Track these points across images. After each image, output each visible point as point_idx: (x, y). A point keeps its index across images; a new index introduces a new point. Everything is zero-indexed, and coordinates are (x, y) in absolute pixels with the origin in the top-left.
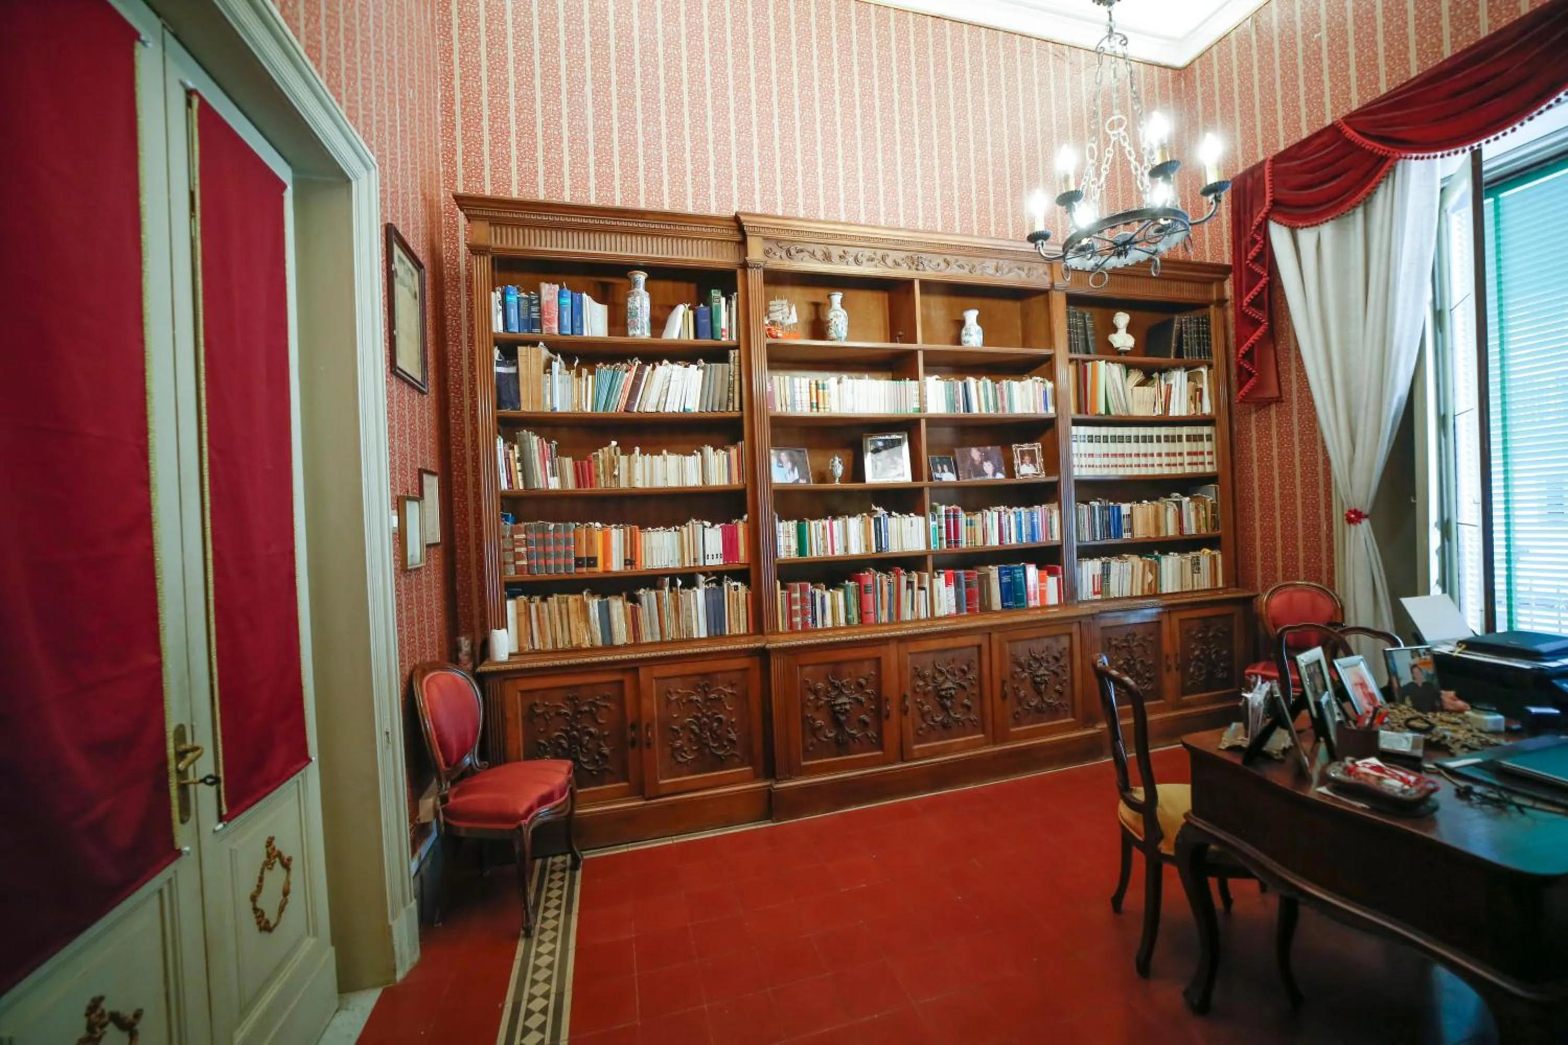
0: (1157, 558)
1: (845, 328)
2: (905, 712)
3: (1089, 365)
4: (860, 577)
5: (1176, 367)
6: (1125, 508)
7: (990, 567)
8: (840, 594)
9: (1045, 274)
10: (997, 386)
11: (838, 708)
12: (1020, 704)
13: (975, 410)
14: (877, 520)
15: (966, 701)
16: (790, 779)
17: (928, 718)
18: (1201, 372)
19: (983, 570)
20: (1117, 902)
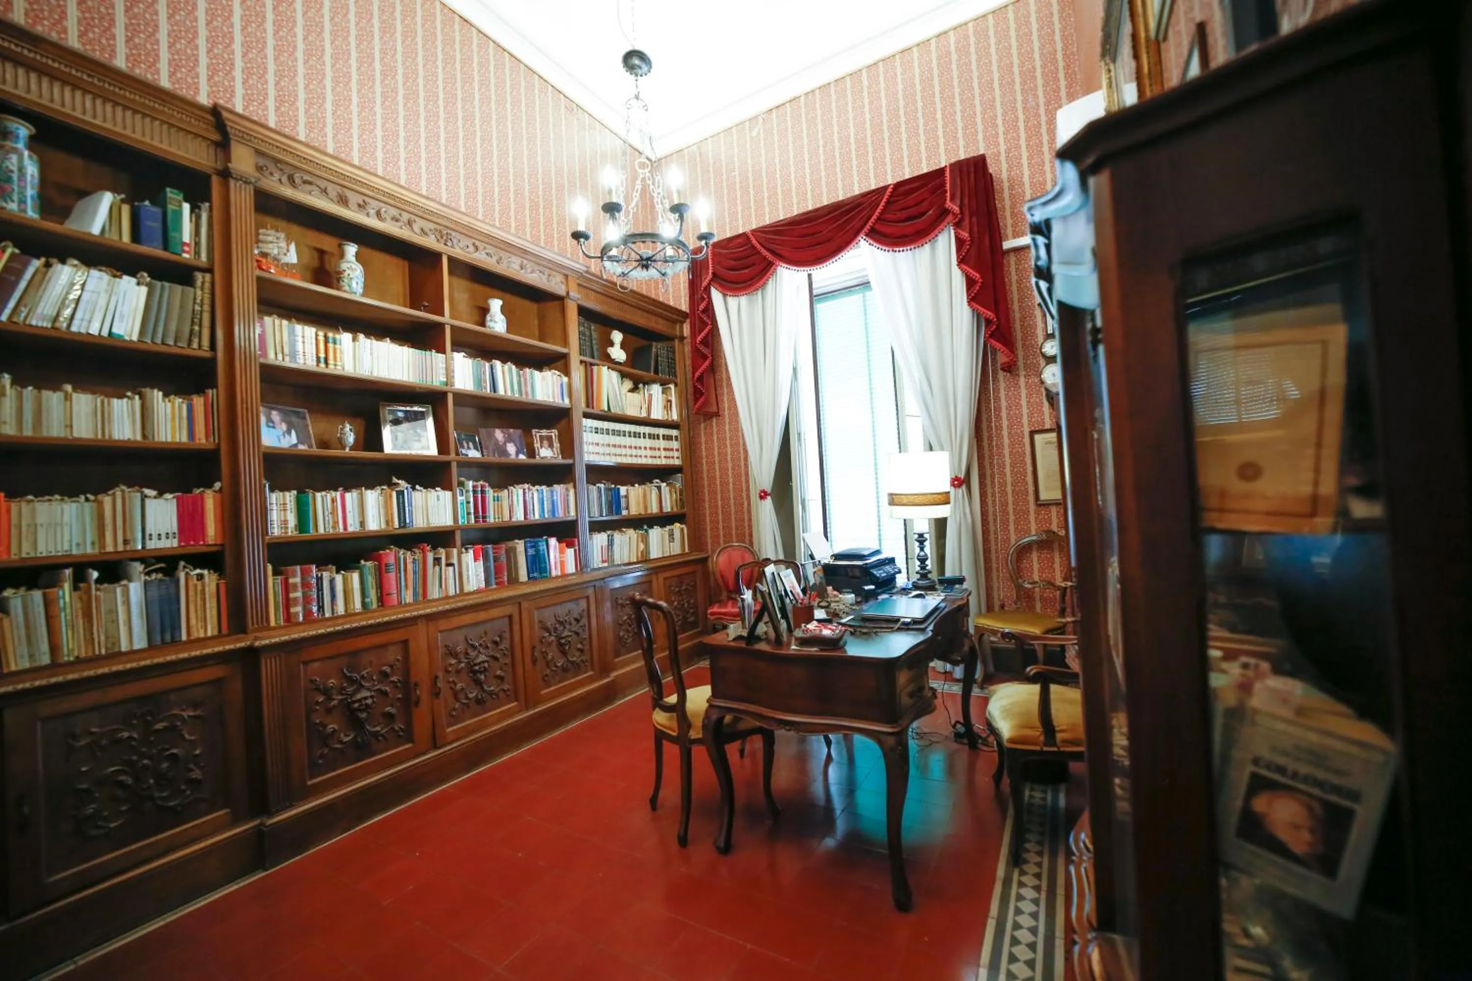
0: (647, 531)
1: (361, 285)
2: (437, 695)
3: (595, 368)
4: (380, 555)
5: (654, 382)
6: (623, 490)
7: (517, 541)
8: (355, 576)
9: (562, 283)
10: (521, 372)
11: (356, 705)
12: (548, 665)
13: (501, 391)
14: (400, 494)
15: (499, 672)
16: (291, 806)
17: (461, 696)
18: (670, 388)
19: (510, 544)
20: (654, 802)
